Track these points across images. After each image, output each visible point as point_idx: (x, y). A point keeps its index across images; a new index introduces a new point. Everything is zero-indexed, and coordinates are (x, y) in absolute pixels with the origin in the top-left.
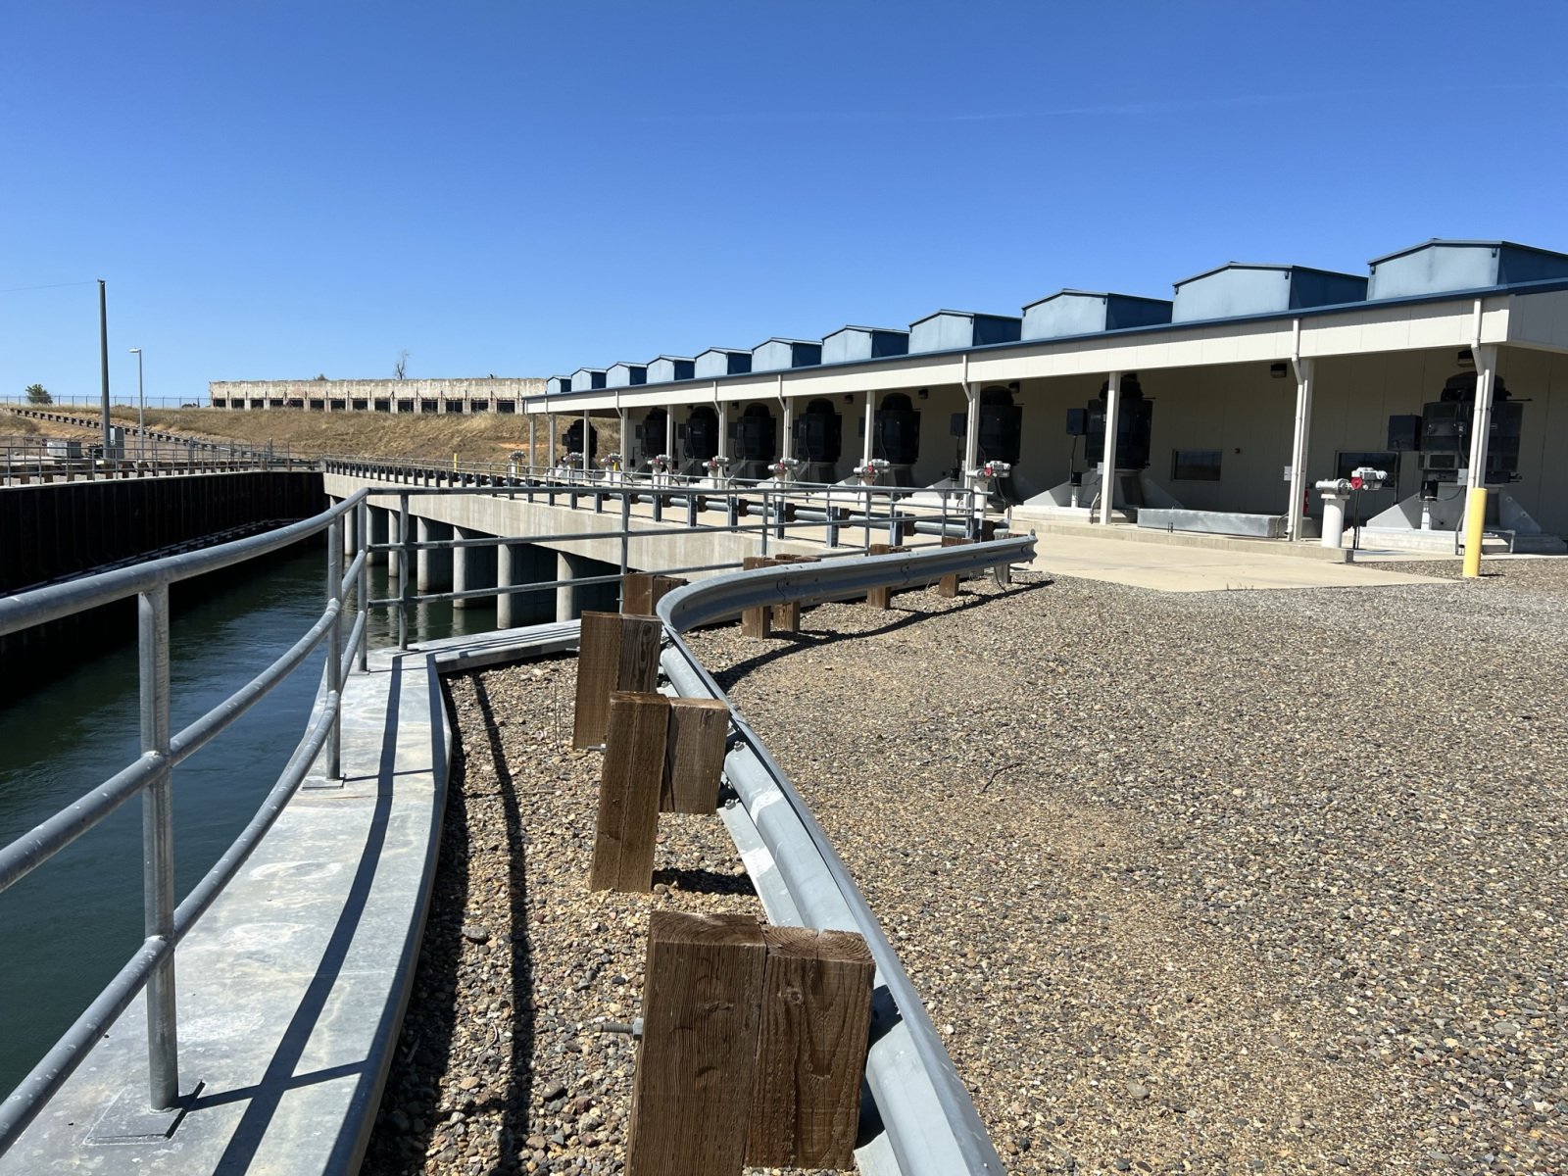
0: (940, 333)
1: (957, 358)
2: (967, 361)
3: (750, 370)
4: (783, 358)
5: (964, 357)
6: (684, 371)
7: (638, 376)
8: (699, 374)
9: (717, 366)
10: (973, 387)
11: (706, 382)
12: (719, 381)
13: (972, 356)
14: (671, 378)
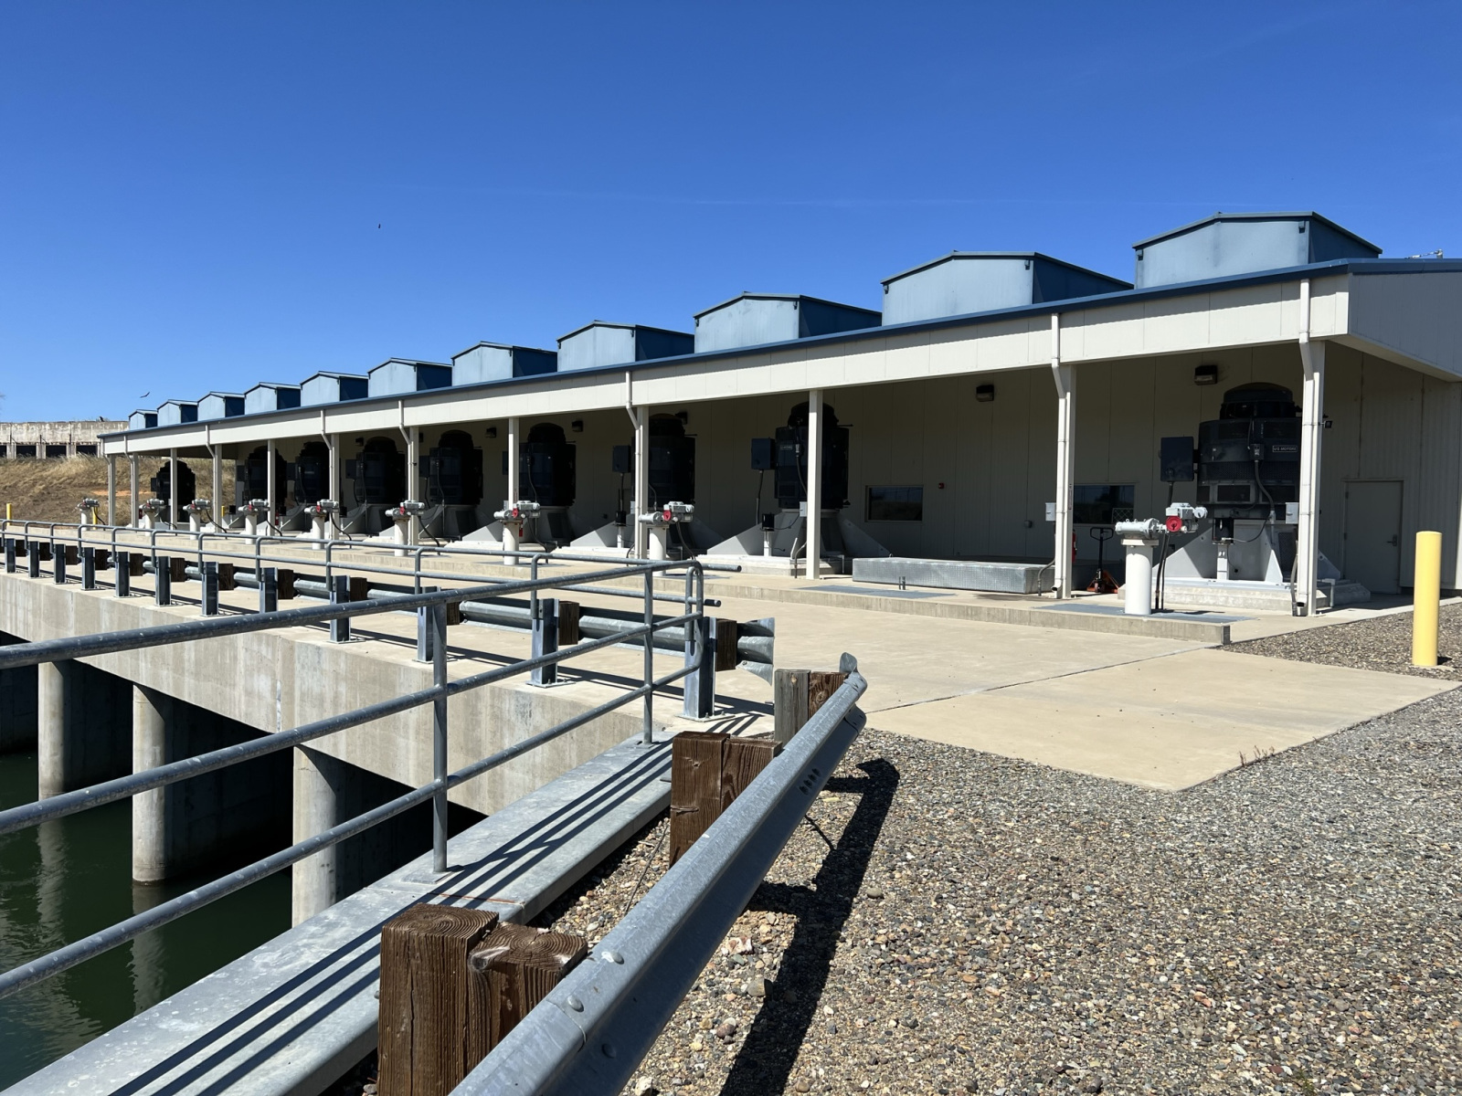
0: (595, 348)
1: (618, 376)
2: (631, 380)
3: (366, 395)
4: (406, 381)
5: (627, 375)
6: (289, 400)
7: (235, 407)
8: (306, 401)
9: (328, 391)
10: (640, 412)
11: (313, 411)
12: (328, 409)
13: (636, 374)
14: (273, 407)
